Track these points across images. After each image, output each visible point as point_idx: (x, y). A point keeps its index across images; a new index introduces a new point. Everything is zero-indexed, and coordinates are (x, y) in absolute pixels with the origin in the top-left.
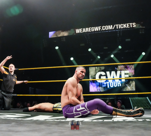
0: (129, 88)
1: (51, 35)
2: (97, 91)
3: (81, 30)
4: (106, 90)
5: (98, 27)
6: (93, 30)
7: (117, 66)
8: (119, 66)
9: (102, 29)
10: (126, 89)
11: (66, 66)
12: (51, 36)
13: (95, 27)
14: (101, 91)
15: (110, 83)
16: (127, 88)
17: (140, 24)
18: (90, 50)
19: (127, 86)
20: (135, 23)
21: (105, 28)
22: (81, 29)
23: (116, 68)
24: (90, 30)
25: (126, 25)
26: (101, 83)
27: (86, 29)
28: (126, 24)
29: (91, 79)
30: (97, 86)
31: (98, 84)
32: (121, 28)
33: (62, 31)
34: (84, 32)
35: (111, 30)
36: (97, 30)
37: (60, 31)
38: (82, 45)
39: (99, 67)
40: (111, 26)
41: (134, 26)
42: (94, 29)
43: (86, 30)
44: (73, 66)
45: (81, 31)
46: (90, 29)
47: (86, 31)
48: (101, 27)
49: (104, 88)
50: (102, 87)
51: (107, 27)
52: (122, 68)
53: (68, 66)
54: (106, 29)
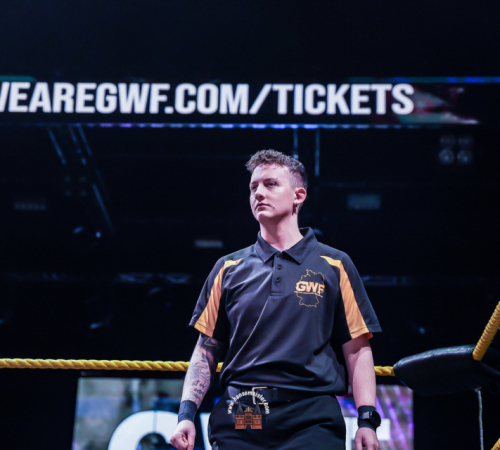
3: (21, 91)
5: (146, 87)
6: (106, 104)
9: (171, 102)
13: (122, 87)
17: (441, 96)
20: (409, 89)
21: (194, 98)
22: (16, 86)
24: (88, 103)
25: (347, 97)
27: (58, 87)
28: (344, 88)
32: (310, 110)
34: (40, 109)
35: (238, 118)
36: (140, 109)
39: (152, 385)
40: (243, 89)
41: (402, 106)
42: (112, 100)
43: (58, 97)
45: (16, 97)
46: (88, 92)
51: (208, 93)
54: (203, 109)
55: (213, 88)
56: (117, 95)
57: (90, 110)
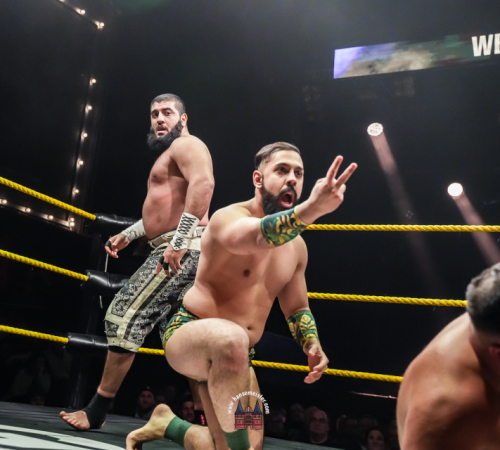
22: (498, 36)
44: (450, 227)
45: (498, 43)
53: (423, 227)
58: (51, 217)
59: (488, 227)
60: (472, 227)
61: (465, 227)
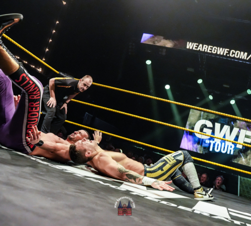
0: (243, 161)
1: (146, 39)
2: (192, 150)
3: (196, 45)
4: (207, 152)
5: (224, 49)
6: (214, 51)
7: (235, 120)
8: (238, 122)
9: (229, 53)
10: (238, 161)
11: (155, 98)
12: (145, 41)
13: (219, 48)
14: (199, 152)
15: (215, 143)
16: (241, 159)
18: (200, 81)
19: (241, 157)
21: (234, 54)
22: (195, 44)
23: (232, 123)
24: (210, 50)
26: (203, 139)
27: (204, 46)
29: (187, 129)
30: (195, 142)
31: (197, 140)
33: (164, 38)
34: (199, 50)
35: (244, 60)
36: (222, 54)
37: (162, 37)
38: (190, 70)
39: (206, 114)
40: (246, 54)
42: (216, 51)
43: (204, 48)
44: (164, 100)
45: (195, 46)
46: (211, 48)
47: (203, 50)
48: (228, 50)
49: (205, 148)
50: (201, 145)
51: (238, 53)
52: (242, 125)
53: (158, 98)
54: (236, 56)
55: (239, 52)
56: (217, 50)
57: (210, 52)
58: (34, 67)
59: (175, 102)
60: (171, 101)
61: (168, 101)
